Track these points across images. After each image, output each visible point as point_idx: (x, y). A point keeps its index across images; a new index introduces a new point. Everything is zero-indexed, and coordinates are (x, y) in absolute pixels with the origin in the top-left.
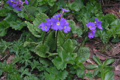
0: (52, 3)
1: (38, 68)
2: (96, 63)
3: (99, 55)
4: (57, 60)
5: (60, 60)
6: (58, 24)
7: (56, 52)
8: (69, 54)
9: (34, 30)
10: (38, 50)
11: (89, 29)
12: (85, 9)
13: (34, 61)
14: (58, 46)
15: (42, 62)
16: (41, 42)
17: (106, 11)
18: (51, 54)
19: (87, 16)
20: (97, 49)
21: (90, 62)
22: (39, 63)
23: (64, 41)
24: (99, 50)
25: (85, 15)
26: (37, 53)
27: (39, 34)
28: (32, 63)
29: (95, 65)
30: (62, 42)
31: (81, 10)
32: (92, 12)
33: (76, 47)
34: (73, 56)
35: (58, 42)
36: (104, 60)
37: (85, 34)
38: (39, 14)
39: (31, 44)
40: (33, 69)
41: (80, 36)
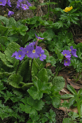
0: (24, 32)
1: (12, 99)
2: (71, 93)
3: (74, 84)
4: (33, 90)
5: (35, 89)
6: (34, 52)
7: (32, 82)
8: (45, 83)
9: (6, 60)
10: (11, 80)
11: (64, 57)
12: (57, 38)
13: (8, 92)
14: (32, 75)
15: (15, 92)
16: (14, 72)
17: (77, 40)
18: (25, 84)
19: (59, 45)
20: (71, 78)
21: (65, 92)
22: (13, 94)
23: (38, 70)
24: (73, 80)
25: (57, 44)
26: (11, 84)
27: (11, 64)
28: (5, 95)
29: (70, 94)
30: (36, 72)
31: (53, 40)
32: (64, 41)
33: (50, 77)
34: (49, 85)
35: (32, 72)
36: (79, 90)
37: (58, 64)
38: (11, 44)
39: (4, 74)
40: (6, 100)
41: (54, 65)
